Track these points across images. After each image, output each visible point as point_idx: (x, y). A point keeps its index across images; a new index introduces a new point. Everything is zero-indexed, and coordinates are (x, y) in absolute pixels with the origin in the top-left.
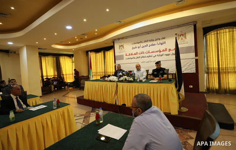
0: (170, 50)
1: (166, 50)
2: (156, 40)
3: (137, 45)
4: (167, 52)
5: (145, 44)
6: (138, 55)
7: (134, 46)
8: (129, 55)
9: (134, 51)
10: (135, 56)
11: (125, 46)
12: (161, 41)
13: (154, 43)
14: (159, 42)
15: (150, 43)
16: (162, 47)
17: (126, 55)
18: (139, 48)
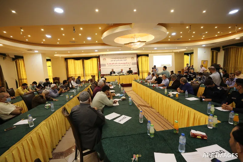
0: (128, 63)
1: (127, 63)
2: (123, 58)
3: (114, 60)
4: (127, 64)
5: (118, 59)
6: (114, 65)
7: (112, 60)
8: (109, 64)
9: (112, 62)
10: (113, 65)
11: (106, 59)
12: (125, 59)
13: (122, 59)
14: (124, 59)
15: (120, 59)
16: (125, 62)
17: (107, 64)
18: (114, 61)
